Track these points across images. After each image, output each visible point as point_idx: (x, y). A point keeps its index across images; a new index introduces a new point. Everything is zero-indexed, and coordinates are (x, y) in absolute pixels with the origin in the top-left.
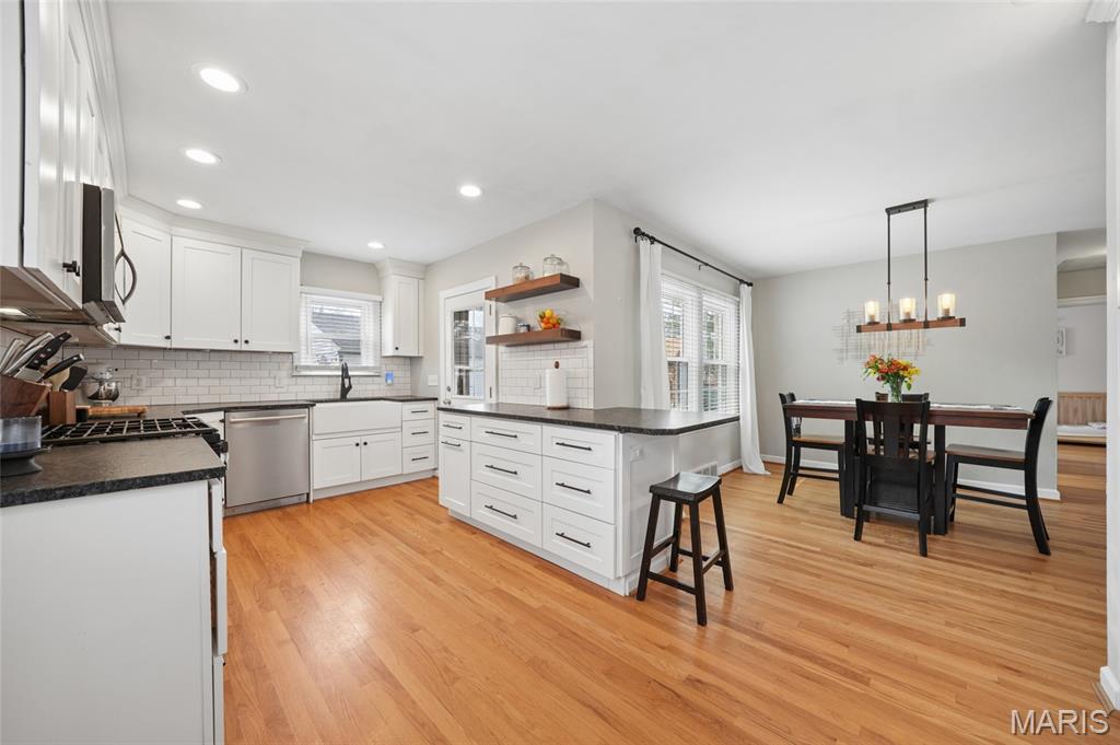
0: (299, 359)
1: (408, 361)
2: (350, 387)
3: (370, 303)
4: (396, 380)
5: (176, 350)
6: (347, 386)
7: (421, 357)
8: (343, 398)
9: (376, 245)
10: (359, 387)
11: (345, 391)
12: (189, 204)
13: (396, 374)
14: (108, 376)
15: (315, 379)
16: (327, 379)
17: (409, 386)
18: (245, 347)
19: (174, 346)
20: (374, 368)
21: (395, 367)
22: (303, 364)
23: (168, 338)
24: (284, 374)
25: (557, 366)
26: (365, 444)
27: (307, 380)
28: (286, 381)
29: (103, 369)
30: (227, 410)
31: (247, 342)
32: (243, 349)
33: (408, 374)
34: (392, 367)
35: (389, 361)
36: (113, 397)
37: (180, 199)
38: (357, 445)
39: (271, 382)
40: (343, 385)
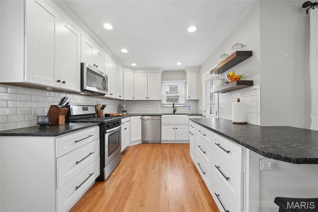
0: (163, 102)
1: (195, 102)
2: (176, 110)
3: (183, 83)
4: (191, 108)
5: (135, 101)
6: (175, 110)
7: (199, 100)
8: (174, 113)
9: (179, 64)
10: (179, 110)
11: (174, 111)
12: (134, 65)
13: (191, 106)
14: (125, 107)
15: (167, 108)
16: (170, 108)
17: (196, 110)
18: (148, 99)
19: (135, 100)
20: (183, 104)
21: (191, 104)
22: (164, 103)
23: (133, 98)
24: (159, 106)
25: (239, 101)
26: (177, 128)
27: (165, 108)
28: (160, 108)
29: (123, 105)
30: (142, 116)
31: (148, 98)
32: (148, 100)
33: (196, 106)
34: (190, 104)
35: (189, 102)
36: (126, 111)
37: (132, 63)
38: (174, 128)
39: (156, 108)
40: (174, 109)
